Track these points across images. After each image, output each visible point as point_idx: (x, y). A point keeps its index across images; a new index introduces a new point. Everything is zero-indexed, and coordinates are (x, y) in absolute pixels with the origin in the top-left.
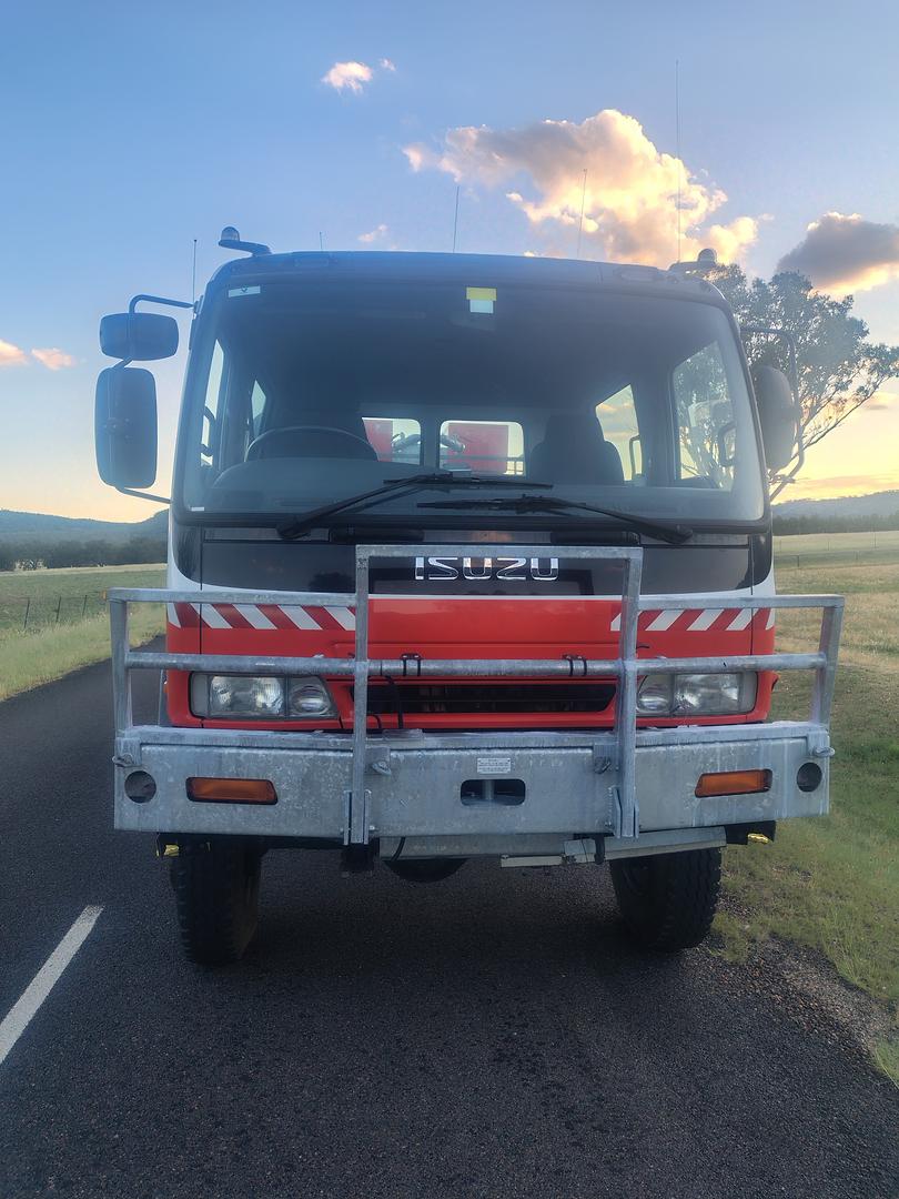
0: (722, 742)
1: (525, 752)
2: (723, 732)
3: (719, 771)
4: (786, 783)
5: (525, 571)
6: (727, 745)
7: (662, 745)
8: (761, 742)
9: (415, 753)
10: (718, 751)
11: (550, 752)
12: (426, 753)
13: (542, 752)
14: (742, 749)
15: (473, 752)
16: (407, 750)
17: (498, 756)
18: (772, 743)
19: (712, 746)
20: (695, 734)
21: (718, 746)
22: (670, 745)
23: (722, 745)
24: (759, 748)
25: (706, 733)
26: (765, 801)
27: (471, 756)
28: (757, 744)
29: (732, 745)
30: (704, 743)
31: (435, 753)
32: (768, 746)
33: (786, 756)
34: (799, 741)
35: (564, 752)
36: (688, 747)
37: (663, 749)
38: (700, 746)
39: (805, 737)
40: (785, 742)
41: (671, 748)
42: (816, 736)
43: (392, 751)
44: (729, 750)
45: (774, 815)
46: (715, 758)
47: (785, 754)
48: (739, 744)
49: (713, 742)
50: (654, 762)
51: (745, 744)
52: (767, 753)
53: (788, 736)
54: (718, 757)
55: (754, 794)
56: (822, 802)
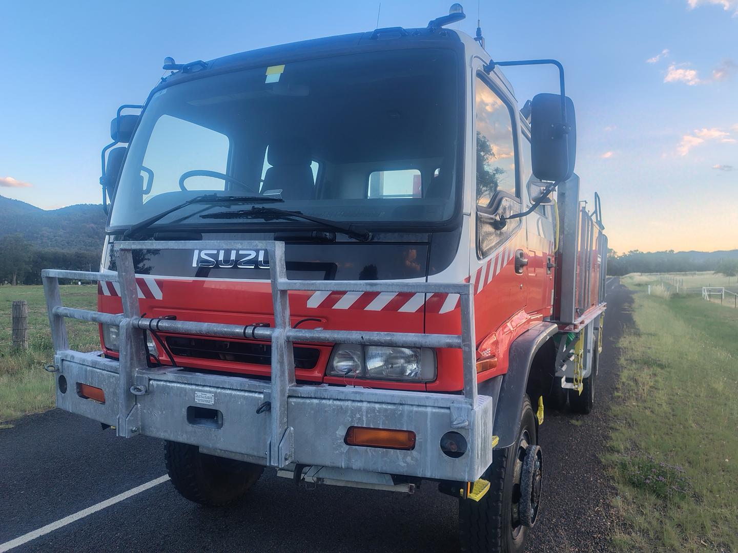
0: (369, 402)
1: (223, 391)
2: (368, 394)
3: (364, 426)
4: (429, 446)
5: (255, 262)
6: (373, 405)
7: (315, 398)
8: (406, 408)
9: (162, 383)
10: (364, 409)
11: (238, 393)
12: (168, 384)
13: (234, 392)
14: (386, 410)
15: (194, 387)
16: (158, 380)
17: (206, 392)
18: (415, 409)
19: (359, 404)
20: (343, 392)
21: (365, 405)
22: (324, 399)
23: (368, 405)
24: (403, 411)
26: (409, 459)
27: (192, 390)
28: (401, 408)
29: (377, 406)
30: (353, 401)
31: (173, 384)
32: (411, 412)
33: (429, 424)
34: (443, 411)
35: (246, 394)
36: (338, 403)
37: (315, 401)
38: (349, 403)
39: (449, 408)
40: (429, 410)
41: (324, 401)
42: (458, 408)
43: (150, 380)
44: (374, 409)
45: (418, 473)
46: (362, 415)
47: (429, 420)
48: (384, 406)
49: (362, 401)
50: (309, 410)
51: (390, 407)
52: (410, 417)
53: (431, 404)
54: (364, 414)
55: (398, 451)
56: (467, 469)
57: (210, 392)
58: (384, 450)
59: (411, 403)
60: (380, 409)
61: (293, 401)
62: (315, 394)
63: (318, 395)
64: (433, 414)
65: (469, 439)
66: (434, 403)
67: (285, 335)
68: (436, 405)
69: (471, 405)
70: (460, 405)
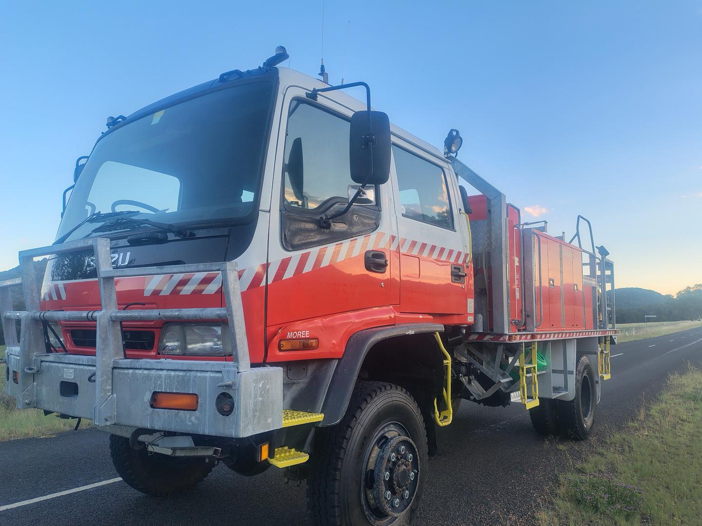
0: (167, 370)
1: (79, 367)
3: (163, 391)
4: (207, 406)
6: (170, 372)
7: (131, 368)
8: (192, 373)
9: (48, 363)
10: (163, 376)
11: (87, 367)
12: (51, 364)
13: (84, 368)
14: (178, 376)
15: (64, 365)
17: (70, 368)
18: (199, 374)
19: (160, 372)
20: (149, 362)
21: (165, 372)
22: (137, 369)
23: (167, 373)
24: (190, 376)
25: (156, 362)
26: (193, 418)
27: (62, 367)
28: (188, 373)
29: (173, 373)
30: (156, 369)
31: (53, 364)
32: (196, 377)
33: (208, 387)
34: (217, 374)
35: (91, 368)
36: (146, 372)
37: (131, 371)
38: (153, 372)
39: (221, 372)
40: (208, 374)
41: (137, 371)
42: (228, 371)
43: (42, 361)
44: (170, 376)
45: (200, 430)
46: (161, 382)
47: (208, 383)
48: (177, 373)
49: (162, 370)
50: (127, 379)
51: (181, 373)
52: (194, 381)
53: (209, 370)
54: (163, 380)
55: (186, 411)
56: (234, 426)
57: (72, 368)
58: (177, 411)
59: (196, 369)
60: (174, 375)
61: (116, 371)
62: (130, 365)
63: (132, 366)
64: (211, 378)
65: (235, 399)
66: (212, 368)
67: (109, 315)
68: (213, 370)
69: (237, 368)
70: (229, 369)
